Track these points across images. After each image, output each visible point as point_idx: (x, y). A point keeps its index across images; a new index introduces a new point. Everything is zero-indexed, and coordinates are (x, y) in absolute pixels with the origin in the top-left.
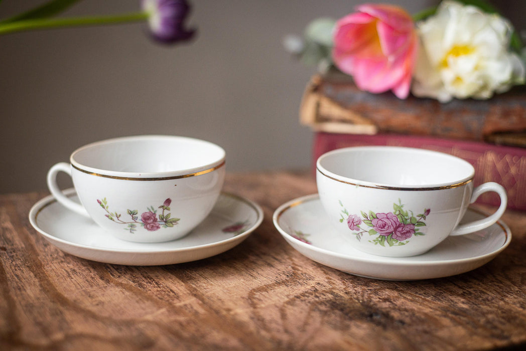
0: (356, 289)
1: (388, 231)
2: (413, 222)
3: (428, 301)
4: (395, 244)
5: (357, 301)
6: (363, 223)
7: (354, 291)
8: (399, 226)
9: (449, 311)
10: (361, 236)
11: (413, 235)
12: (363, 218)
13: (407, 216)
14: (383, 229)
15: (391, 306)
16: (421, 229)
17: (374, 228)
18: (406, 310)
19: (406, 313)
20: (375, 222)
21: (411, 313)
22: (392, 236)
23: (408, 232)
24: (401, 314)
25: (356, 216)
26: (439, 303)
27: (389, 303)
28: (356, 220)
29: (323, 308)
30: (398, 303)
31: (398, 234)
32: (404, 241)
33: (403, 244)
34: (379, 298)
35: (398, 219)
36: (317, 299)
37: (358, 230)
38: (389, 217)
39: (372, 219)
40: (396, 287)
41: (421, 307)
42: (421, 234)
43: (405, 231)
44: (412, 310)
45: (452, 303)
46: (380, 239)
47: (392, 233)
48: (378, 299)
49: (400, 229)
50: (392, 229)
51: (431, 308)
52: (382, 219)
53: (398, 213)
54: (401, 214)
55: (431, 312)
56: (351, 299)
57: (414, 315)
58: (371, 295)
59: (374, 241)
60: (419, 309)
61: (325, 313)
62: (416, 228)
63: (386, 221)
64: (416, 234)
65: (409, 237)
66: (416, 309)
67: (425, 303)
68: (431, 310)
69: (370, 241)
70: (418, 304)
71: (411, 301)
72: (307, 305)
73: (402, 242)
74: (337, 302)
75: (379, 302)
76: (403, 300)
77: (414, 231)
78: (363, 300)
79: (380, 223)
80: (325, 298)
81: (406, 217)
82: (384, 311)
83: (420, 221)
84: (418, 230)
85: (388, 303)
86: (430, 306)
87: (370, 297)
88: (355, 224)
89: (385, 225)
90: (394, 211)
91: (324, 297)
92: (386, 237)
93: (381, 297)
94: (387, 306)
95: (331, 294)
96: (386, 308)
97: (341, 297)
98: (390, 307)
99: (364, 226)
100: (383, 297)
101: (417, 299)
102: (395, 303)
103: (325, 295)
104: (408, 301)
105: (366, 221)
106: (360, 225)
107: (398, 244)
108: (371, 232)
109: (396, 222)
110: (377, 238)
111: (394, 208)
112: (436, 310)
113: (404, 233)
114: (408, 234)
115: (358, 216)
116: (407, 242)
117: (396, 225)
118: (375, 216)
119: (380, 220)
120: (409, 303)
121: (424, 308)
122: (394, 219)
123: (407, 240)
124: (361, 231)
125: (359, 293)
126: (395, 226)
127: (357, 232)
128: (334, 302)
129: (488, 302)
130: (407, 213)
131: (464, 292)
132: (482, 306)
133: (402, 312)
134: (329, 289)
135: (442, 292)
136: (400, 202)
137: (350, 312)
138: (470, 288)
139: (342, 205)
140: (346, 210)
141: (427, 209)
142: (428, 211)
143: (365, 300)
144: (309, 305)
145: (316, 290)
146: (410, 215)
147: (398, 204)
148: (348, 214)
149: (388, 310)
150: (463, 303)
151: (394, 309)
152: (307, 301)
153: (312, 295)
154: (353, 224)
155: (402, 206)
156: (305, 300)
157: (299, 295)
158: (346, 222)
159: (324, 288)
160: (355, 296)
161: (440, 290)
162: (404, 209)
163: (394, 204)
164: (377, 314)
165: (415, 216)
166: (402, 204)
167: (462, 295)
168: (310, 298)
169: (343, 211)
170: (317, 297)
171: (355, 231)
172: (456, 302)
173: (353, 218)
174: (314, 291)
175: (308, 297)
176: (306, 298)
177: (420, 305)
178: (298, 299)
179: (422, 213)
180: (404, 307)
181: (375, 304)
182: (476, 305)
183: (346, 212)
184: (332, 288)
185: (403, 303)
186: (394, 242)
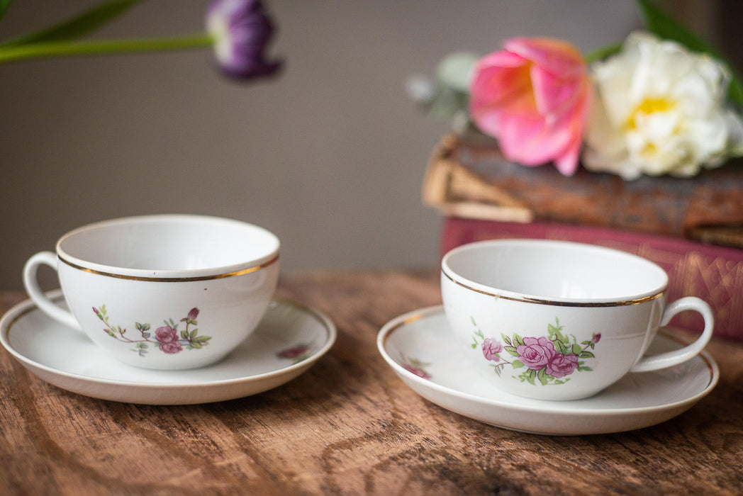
0: (480, 449)
1: (540, 363)
2: (575, 352)
3: (583, 471)
4: (549, 382)
5: (479, 467)
6: (504, 350)
7: (477, 453)
8: (556, 357)
9: (611, 487)
10: (501, 369)
11: (576, 370)
12: (504, 344)
13: (567, 342)
14: (532, 361)
15: (528, 477)
16: (587, 362)
17: (520, 359)
18: (549, 484)
19: (549, 489)
20: (521, 349)
21: (555, 489)
22: (545, 370)
23: (569, 365)
24: (541, 489)
25: (494, 340)
26: (599, 474)
27: (526, 472)
28: (494, 346)
29: (428, 476)
30: (539, 472)
31: (554, 368)
32: (563, 379)
33: (561, 382)
34: (513, 465)
35: (555, 348)
36: (421, 463)
37: (497, 360)
38: (542, 343)
39: (517, 345)
40: (540, 449)
41: (571, 480)
42: (587, 369)
43: (564, 365)
44: (558, 484)
45: (618, 475)
46: (528, 375)
47: (545, 366)
48: (511, 466)
49: (557, 361)
50: (545, 361)
51: (586, 482)
52: (532, 347)
53: (554, 338)
54: (559, 340)
55: (584, 487)
56: (471, 464)
57: (559, 491)
58: (501, 460)
59: (520, 376)
60: (569, 482)
61: (430, 484)
62: (580, 360)
63: (538, 349)
64: (579, 369)
65: (570, 372)
66: (563, 482)
67: (578, 474)
68: (586, 485)
69: (514, 377)
70: (569, 475)
71: (559, 470)
72: (406, 471)
73: (560, 379)
74: (451, 469)
75: (511, 469)
76: (546, 468)
77: (577, 364)
78: (488, 467)
79: (529, 351)
80: (434, 462)
81: (565, 345)
82: (517, 483)
83: (586, 350)
84: (583, 363)
85: (524, 472)
86: (585, 478)
87: (498, 462)
88: (493, 351)
89: (536, 354)
90: (549, 335)
91: (433, 460)
92: (537, 372)
93: (515, 463)
94: (522, 477)
95: (443, 456)
96: (521, 479)
97: (457, 460)
98: (526, 479)
99: (505, 355)
100: (519, 463)
101: (567, 467)
102: (534, 472)
103: (433, 458)
104: (554, 469)
105: (508, 348)
106: (499, 354)
107: (553, 382)
108: (516, 364)
109: (551, 350)
110: (524, 373)
111: (549, 331)
112: (593, 485)
113: (563, 367)
114: (568, 369)
115: (497, 341)
116: (567, 380)
117: (552, 354)
118: (521, 342)
119: (529, 347)
120: (555, 474)
121: (576, 481)
122: (549, 346)
123: (567, 377)
124: (501, 361)
125: (484, 455)
126: (549, 356)
127: (496, 363)
128: (445, 469)
129: (670, 476)
130: (567, 338)
131: (637, 460)
132: (660, 482)
133: (543, 487)
134: (441, 448)
135: (605, 458)
136: (557, 322)
137: (467, 483)
138: (648, 453)
139: (475, 325)
140: (480, 331)
141: (596, 333)
142: (598, 337)
143: (492, 467)
144: (409, 470)
145: (423, 448)
146: (572, 342)
147: (555, 325)
148: (483, 337)
149: (522, 482)
150: (634, 475)
151: (532, 481)
152: (406, 465)
153: (415, 455)
154: (491, 352)
155: (560, 328)
156: (403, 464)
157: (396, 455)
158: (480, 348)
159: (434, 446)
160: (478, 461)
161: (603, 455)
162: (564, 333)
163: (549, 325)
164: (505, 488)
165: (579, 343)
166: (560, 325)
167: (635, 464)
168: (411, 461)
169: (476, 333)
170: (422, 459)
171: (493, 362)
172: (623, 475)
173: (491, 342)
174: (420, 450)
175: (409, 459)
176: (406, 460)
177: (571, 477)
178: (394, 462)
179: (590, 338)
180: (546, 479)
181: (506, 474)
182: (653, 479)
183: (480, 334)
184: (446, 447)
185: (546, 472)
186: (548, 379)
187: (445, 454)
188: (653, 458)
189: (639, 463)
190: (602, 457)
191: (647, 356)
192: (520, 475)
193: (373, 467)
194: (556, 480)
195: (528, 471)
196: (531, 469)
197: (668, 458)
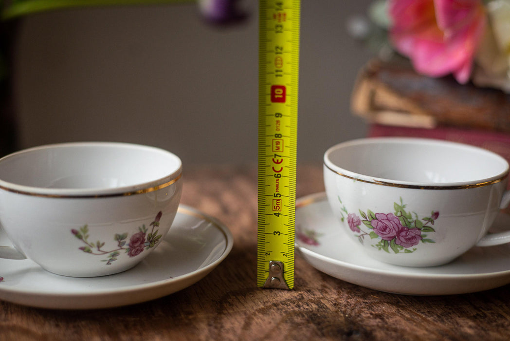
0: (349, 300)
1: (390, 235)
2: (418, 226)
3: (428, 321)
4: (400, 251)
5: (342, 315)
6: (362, 224)
7: (345, 303)
8: (402, 230)
9: (447, 335)
10: (362, 239)
11: (420, 242)
12: (362, 218)
13: (410, 218)
14: (384, 233)
15: (380, 324)
16: (430, 235)
17: (374, 231)
18: (395, 330)
19: (394, 334)
20: (375, 223)
21: (399, 334)
22: (395, 241)
23: (414, 238)
24: (387, 334)
25: (354, 215)
26: (440, 324)
27: (380, 320)
28: (355, 220)
29: (298, 320)
30: (391, 321)
31: (402, 239)
32: (411, 249)
33: (410, 252)
34: (371, 314)
35: (401, 222)
36: (297, 309)
37: (359, 231)
38: (390, 219)
39: (371, 219)
40: (398, 302)
41: (415, 328)
42: (430, 241)
43: (409, 237)
44: (403, 331)
45: (456, 326)
46: (382, 244)
47: (394, 237)
48: (369, 315)
49: (403, 234)
50: (394, 233)
51: (427, 330)
52: (383, 221)
53: (399, 214)
54: (403, 216)
55: (424, 334)
56: (337, 312)
57: (402, 336)
58: (363, 309)
59: (377, 245)
60: (413, 330)
61: (296, 326)
62: (422, 233)
63: (387, 223)
64: (423, 241)
65: (416, 243)
66: (408, 329)
67: (423, 324)
68: (426, 333)
69: (373, 246)
70: (415, 324)
71: (408, 319)
72: (281, 315)
73: (408, 249)
74: (319, 315)
75: (369, 317)
76: (398, 318)
77: (421, 237)
78: (350, 315)
79: (380, 224)
80: (307, 309)
81: (409, 220)
82: (368, 328)
83: (426, 225)
84: (425, 236)
85: (378, 320)
86: (427, 327)
87: (360, 311)
88: (355, 224)
89: (386, 227)
90: (395, 212)
91: (307, 307)
92: (389, 242)
93: (373, 313)
94: (375, 324)
95: (317, 304)
96: (373, 326)
97: (327, 308)
98: (378, 325)
99: (363, 227)
100: (377, 312)
101: (416, 317)
102: (387, 320)
103: (308, 305)
104: (404, 319)
105: (364, 222)
106: (360, 226)
107: (403, 251)
108: (372, 235)
109: (398, 224)
110: (379, 243)
111: (395, 208)
112: (433, 333)
113: (409, 239)
114: (414, 241)
115: (357, 215)
116: (415, 249)
117: (398, 228)
118: (374, 217)
119: (380, 221)
120: (403, 322)
121: (418, 329)
122: (396, 221)
123: (414, 247)
124: (362, 233)
125: (351, 305)
126: (397, 230)
127: (359, 234)
128: (314, 314)
129: (500, 329)
130: (410, 215)
131: (478, 315)
132: (491, 333)
133: (389, 333)
134: (318, 298)
135: (451, 311)
136: (401, 201)
137: (327, 327)
138: (488, 310)
139: (341, 202)
140: (344, 208)
141: (435, 211)
142: (436, 215)
143: (353, 315)
144: (284, 314)
145: (303, 298)
146: (414, 218)
147: (400, 204)
148: (346, 212)
149: (373, 328)
150: (470, 327)
151: (382, 328)
152: (284, 310)
153: (294, 303)
154: (354, 225)
155: (404, 206)
156: (282, 309)
157: (279, 302)
158: (346, 221)
159: (313, 296)
160: (343, 309)
161: (450, 309)
162: (407, 210)
163: (395, 203)
164: (357, 331)
165: (420, 219)
166: (404, 204)
167: (474, 318)
168: (289, 307)
169: (342, 209)
170: (298, 306)
171: (356, 233)
172: (461, 326)
173: (352, 217)
174: (300, 299)
175: (287, 305)
176: (285, 306)
177: (415, 325)
178: (275, 307)
179: (429, 215)
180: (394, 327)
181: (362, 321)
182: (485, 330)
183: (344, 210)
184: (322, 298)
185: (396, 321)
186: (399, 249)
187: (318, 303)
188: (492, 313)
189: (478, 317)
190: (448, 311)
191: (489, 233)
192: (374, 322)
193: (256, 310)
194: (403, 328)
195: (382, 319)
196: (385, 317)
197: (504, 314)
